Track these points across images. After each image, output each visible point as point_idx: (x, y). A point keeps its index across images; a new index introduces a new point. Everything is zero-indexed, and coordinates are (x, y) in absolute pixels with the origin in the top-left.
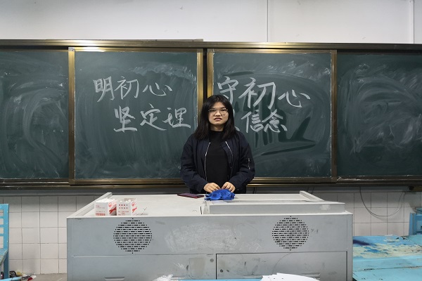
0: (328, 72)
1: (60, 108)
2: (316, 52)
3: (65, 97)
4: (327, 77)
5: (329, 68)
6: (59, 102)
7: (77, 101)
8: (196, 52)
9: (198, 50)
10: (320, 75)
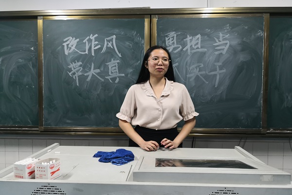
0: (260, 33)
1: (31, 67)
2: (250, 15)
3: (36, 58)
4: (260, 39)
5: (262, 30)
6: (31, 62)
7: (45, 62)
8: (144, 18)
9: (145, 16)
10: (253, 36)
